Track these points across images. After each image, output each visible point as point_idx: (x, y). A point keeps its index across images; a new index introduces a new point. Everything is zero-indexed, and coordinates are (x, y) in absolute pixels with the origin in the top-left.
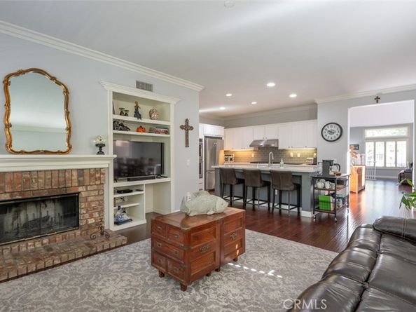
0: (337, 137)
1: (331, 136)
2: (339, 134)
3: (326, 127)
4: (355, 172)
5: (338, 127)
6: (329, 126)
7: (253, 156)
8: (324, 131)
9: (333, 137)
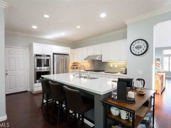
0: (143, 51)
1: (138, 51)
2: (145, 49)
3: (134, 43)
4: (158, 79)
5: (144, 42)
6: (137, 42)
7: (89, 66)
8: (132, 46)
9: (140, 51)
